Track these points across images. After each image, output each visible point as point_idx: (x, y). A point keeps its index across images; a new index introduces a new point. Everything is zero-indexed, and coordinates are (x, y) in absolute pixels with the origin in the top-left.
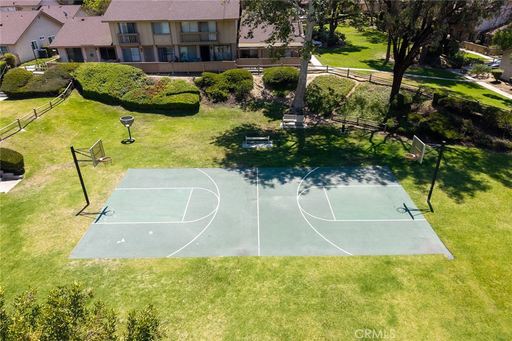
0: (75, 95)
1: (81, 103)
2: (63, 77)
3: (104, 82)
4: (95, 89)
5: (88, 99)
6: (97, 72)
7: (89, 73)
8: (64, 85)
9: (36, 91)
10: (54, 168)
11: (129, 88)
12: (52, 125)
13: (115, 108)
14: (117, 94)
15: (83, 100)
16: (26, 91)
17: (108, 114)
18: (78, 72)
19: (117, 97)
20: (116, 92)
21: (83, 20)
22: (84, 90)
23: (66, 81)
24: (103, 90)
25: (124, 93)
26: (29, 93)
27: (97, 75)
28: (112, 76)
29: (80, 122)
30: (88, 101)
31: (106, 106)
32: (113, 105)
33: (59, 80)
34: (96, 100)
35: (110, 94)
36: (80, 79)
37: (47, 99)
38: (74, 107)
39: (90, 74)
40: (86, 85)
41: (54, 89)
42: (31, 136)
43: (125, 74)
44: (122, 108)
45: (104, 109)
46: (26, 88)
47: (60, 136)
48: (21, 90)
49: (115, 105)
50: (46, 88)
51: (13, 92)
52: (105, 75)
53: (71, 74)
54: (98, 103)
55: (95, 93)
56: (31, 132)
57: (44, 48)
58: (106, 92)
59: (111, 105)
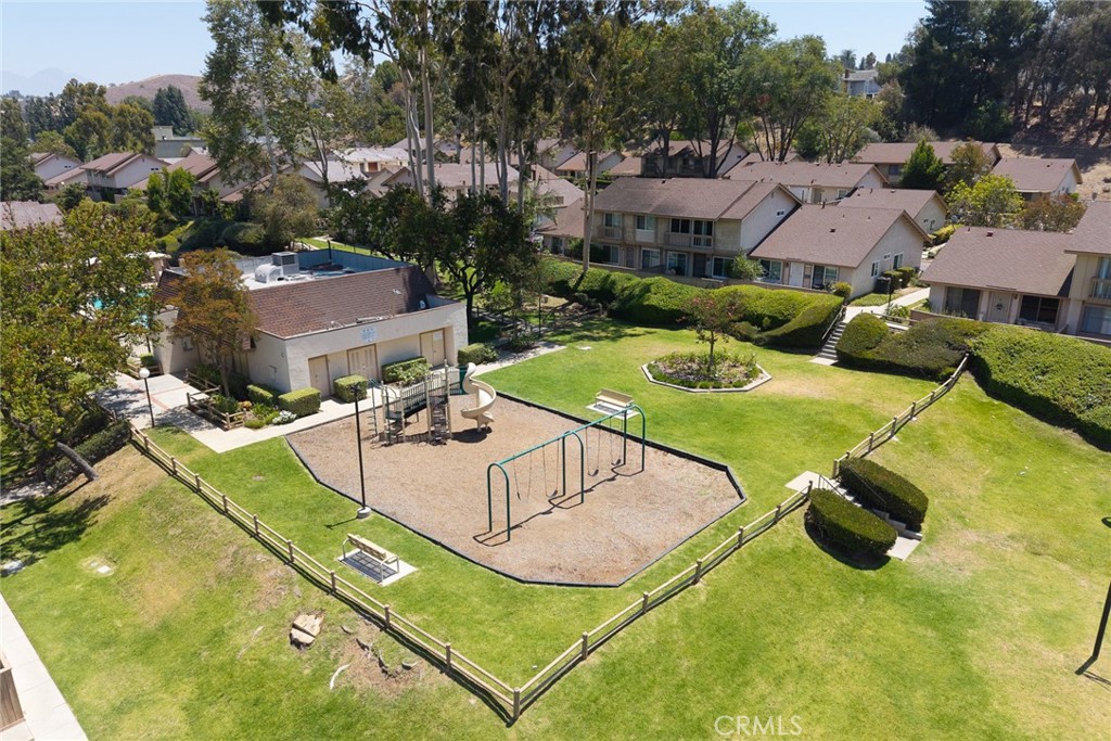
0: (967, 383)
1: (982, 403)
2: (950, 345)
3: (1043, 373)
4: (1021, 384)
5: (997, 400)
6: (1033, 349)
7: (1011, 348)
8: (953, 361)
9: (897, 362)
10: (972, 537)
11: (1104, 398)
12: (940, 441)
13: (1059, 432)
14: (1072, 404)
15: (986, 399)
16: (878, 358)
17: (1042, 441)
18: (986, 341)
19: (1072, 410)
20: (1069, 399)
21: (990, 235)
22: (995, 382)
23: (957, 355)
24: (1039, 388)
25: (1090, 406)
26: (882, 362)
27: (1028, 355)
28: (1065, 365)
29: (989, 445)
30: (996, 402)
31: (1036, 422)
32: (1054, 425)
33: (943, 350)
34: (1014, 404)
35: (1055, 400)
36: (990, 357)
37: (913, 380)
38: (970, 410)
39: (1013, 351)
40: (1000, 371)
41: (932, 365)
42: (909, 453)
43: (1099, 365)
44: (1076, 436)
45: (1034, 428)
46: (878, 353)
47: (960, 467)
48: (869, 355)
49: (1061, 426)
50: (915, 358)
51: (854, 355)
52: (1050, 360)
53: (970, 342)
54: (1020, 411)
55: (1020, 390)
56: (908, 446)
57: (886, 276)
58: (1049, 395)
59: (1049, 423)
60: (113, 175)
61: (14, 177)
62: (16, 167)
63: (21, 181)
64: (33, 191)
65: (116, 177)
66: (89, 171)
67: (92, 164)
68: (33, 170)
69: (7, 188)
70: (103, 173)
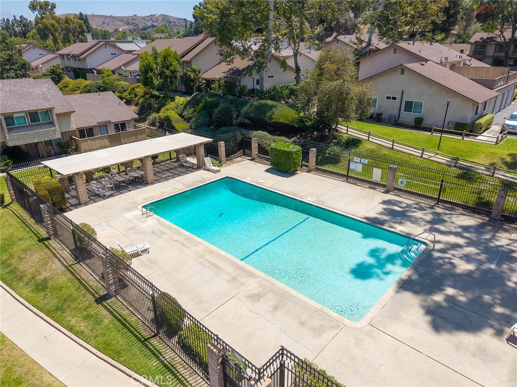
60: (85, 59)
61: (9, 60)
62: (9, 52)
63: (13, 64)
64: (24, 71)
65: (87, 59)
66: (62, 56)
67: (65, 51)
68: (21, 55)
69: (4, 69)
70: (74, 57)
